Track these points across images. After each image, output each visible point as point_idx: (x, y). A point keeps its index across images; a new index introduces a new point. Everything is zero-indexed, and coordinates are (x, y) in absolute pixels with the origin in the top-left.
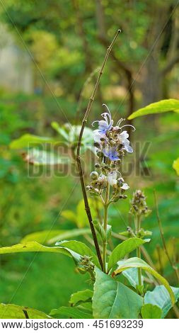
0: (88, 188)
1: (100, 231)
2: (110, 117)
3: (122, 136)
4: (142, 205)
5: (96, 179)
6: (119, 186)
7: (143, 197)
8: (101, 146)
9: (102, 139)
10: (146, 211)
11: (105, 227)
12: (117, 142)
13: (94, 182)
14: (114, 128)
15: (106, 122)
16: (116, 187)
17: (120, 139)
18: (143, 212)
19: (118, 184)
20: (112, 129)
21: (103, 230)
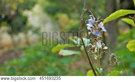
0: (88, 52)
1: (97, 71)
2: (93, 17)
3: (100, 25)
4: (115, 60)
5: (91, 47)
6: (103, 48)
7: (115, 57)
8: (92, 31)
9: (91, 28)
10: (118, 63)
11: (99, 69)
12: (98, 28)
13: (90, 48)
14: (96, 22)
15: (92, 19)
16: (101, 49)
17: (100, 26)
18: (116, 63)
19: (102, 47)
20: (95, 22)
21: (99, 70)
